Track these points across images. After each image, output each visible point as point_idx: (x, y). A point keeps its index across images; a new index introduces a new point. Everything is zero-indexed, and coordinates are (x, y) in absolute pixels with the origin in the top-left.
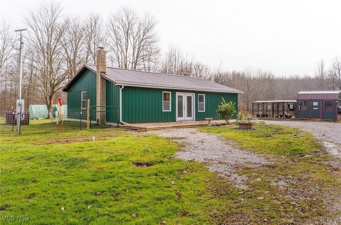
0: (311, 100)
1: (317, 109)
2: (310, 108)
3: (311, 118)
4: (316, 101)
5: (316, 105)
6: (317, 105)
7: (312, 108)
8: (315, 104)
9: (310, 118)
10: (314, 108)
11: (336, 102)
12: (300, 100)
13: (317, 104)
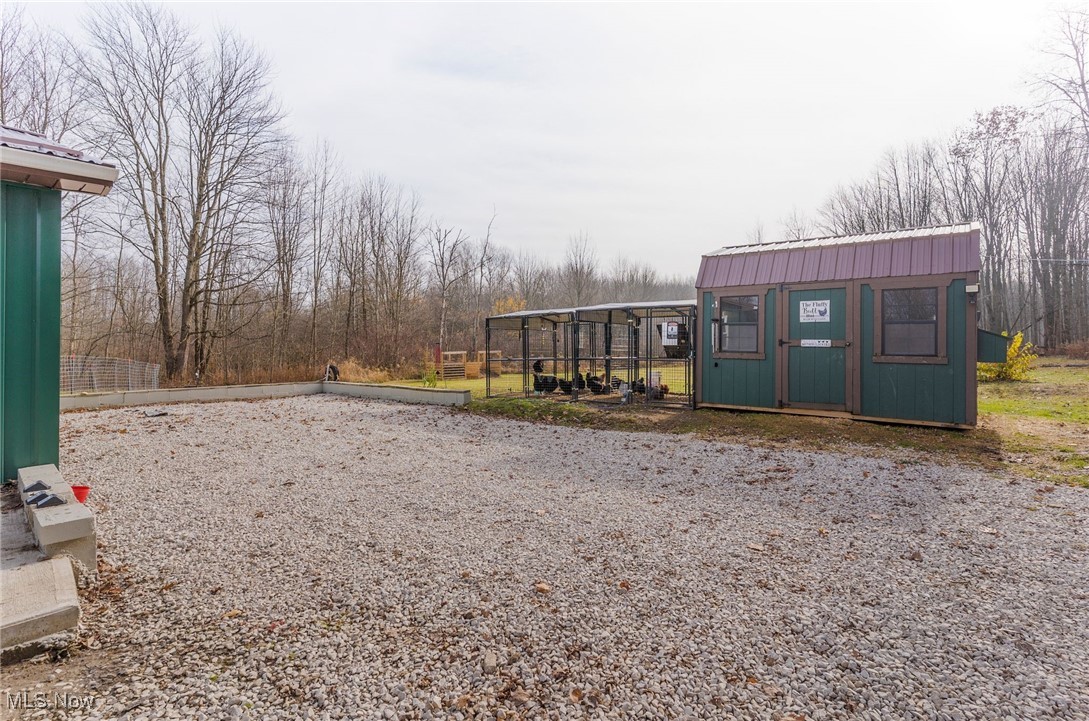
0: (782, 285)
1: (827, 343)
2: (781, 343)
3: (789, 406)
4: (813, 291)
5: (819, 319)
6: (827, 318)
7: (794, 343)
8: (813, 311)
9: (781, 405)
10: (805, 343)
11: (971, 289)
12: (717, 295)
13: (822, 314)
